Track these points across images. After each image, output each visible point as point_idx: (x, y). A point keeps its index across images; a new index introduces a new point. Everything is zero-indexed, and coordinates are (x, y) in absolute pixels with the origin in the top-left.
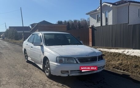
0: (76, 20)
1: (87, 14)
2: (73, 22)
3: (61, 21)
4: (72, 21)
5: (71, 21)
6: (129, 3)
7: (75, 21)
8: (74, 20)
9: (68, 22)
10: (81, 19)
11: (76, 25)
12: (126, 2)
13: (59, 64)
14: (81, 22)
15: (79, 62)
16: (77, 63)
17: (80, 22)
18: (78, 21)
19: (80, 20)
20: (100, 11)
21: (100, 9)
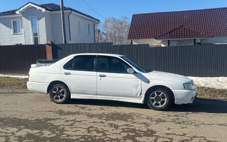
20: (21, 15)
21: (22, 13)
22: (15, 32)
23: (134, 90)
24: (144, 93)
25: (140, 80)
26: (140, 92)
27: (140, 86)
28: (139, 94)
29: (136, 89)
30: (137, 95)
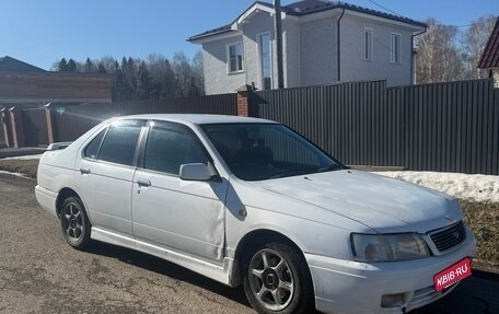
0: (131, 60)
1: (191, 40)
2: (120, 64)
3: (71, 61)
4: (117, 64)
5: (111, 60)
6: (339, 10)
7: (129, 63)
8: (124, 60)
9: (101, 66)
10: (151, 57)
11: (134, 79)
12: (330, 7)
13: (371, 268)
14: (152, 67)
15: (435, 251)
16: (431, 254)
17: (149, 69)
18: (138, 65)
19: (147, 62)
20: (241, 33)
21: (243, 27)
22: (233, 68)
23: (208, 237)
24: (232, 249)
25: (223, 205)
26: (221, 246)
27: (221, 226)
28: (219, 252)
29: (212, 235)
30: (216, 254)
